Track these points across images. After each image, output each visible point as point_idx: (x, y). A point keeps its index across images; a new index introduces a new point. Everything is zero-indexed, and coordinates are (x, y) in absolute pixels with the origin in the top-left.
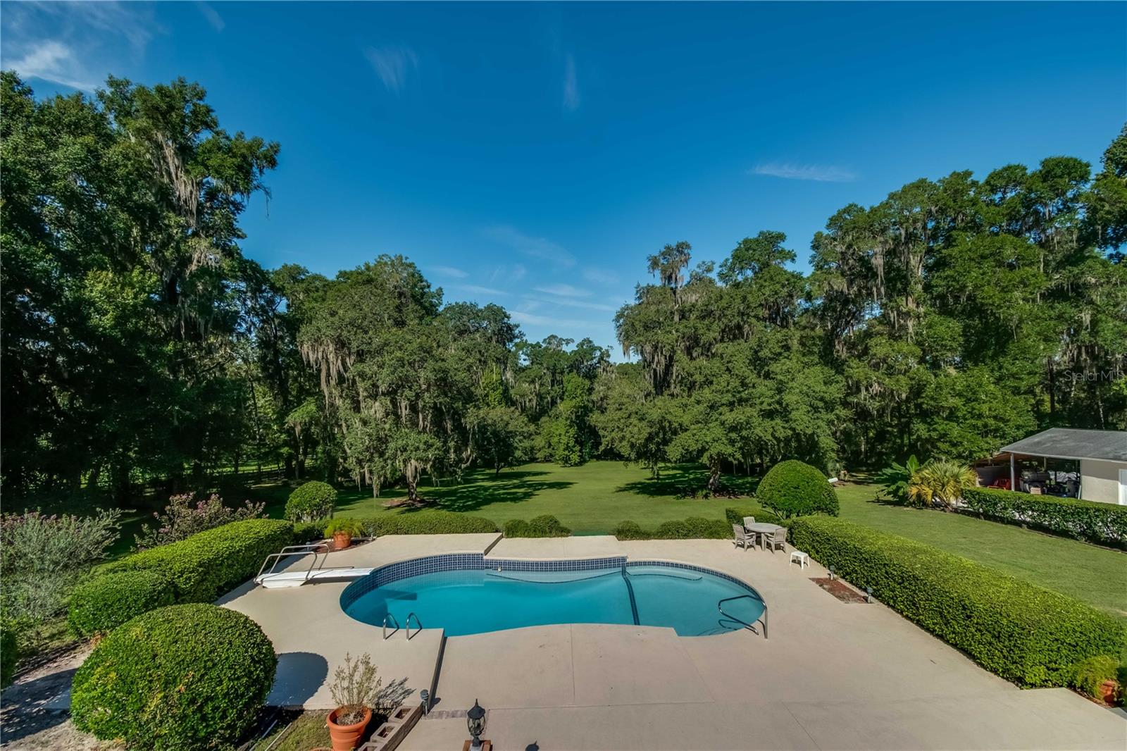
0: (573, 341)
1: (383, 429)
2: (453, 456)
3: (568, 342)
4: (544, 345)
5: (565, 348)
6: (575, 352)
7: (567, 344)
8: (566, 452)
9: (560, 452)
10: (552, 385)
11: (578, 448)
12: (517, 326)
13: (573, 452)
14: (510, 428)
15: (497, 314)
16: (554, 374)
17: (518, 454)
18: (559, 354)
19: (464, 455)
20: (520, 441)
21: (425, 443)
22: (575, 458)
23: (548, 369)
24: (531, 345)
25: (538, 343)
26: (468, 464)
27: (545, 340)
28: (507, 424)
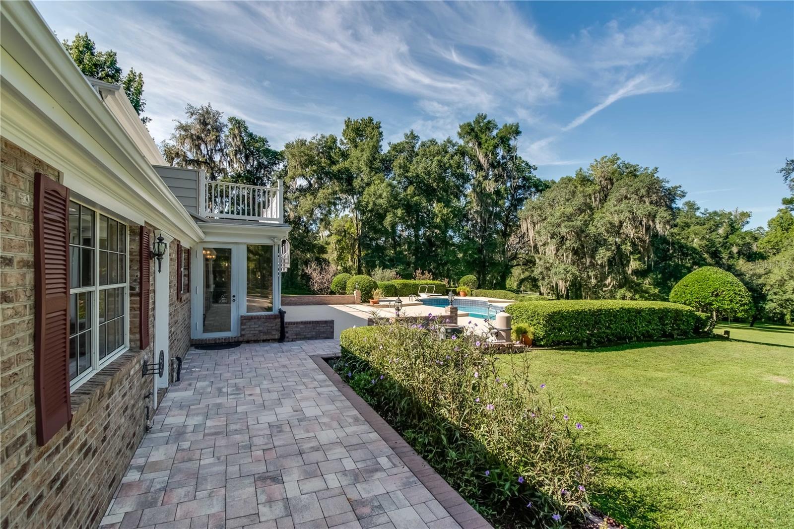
2: (593, 281)
28: (760, 277)
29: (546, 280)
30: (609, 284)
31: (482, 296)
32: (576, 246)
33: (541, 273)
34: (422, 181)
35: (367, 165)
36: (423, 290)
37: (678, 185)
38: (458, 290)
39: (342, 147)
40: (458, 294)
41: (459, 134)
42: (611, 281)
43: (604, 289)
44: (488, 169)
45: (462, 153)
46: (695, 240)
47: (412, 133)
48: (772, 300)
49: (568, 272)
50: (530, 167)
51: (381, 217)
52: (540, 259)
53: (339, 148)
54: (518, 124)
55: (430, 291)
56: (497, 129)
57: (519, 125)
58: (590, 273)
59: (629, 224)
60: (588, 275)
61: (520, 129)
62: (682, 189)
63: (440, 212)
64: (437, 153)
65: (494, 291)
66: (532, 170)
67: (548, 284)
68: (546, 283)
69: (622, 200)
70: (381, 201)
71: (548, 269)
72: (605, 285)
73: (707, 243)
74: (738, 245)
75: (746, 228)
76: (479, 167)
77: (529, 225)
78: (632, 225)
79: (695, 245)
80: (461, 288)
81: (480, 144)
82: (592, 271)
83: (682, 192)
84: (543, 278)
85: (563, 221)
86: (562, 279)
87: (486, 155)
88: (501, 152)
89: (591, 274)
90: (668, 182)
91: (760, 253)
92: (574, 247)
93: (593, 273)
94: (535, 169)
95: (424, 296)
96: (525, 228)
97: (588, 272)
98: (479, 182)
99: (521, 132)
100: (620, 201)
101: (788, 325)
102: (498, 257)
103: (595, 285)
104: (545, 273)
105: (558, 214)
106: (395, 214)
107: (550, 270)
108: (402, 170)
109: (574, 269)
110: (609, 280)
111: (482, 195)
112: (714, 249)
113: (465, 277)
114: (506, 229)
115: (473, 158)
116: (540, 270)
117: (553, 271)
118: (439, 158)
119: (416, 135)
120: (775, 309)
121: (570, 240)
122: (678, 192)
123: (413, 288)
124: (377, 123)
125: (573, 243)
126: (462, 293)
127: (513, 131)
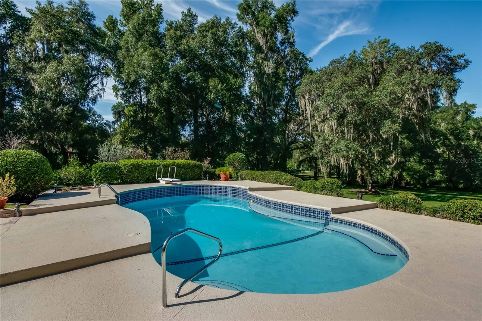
1: (328, 140)
2: (376, 158)
12: (460, 56)
15: (434, 50)
19: (390, 159)
21: (347, 146)
26: (393, 165)
29: (325, 158)
30: (393, 161)
31: (249, 179)
32: (358, 120)
33: (320, 151)
34: (196, 56)
35: (133, 36)
37: (461, 54)
38: (218, 172)
39: (121, 28)
40: (217, 178)
41: (238, 16)
42: (395, 157)
43: (388, 166)
44: (267, 52)
45: (243, 36)
46: (442, 125)
49: (350, 149)
50: (306, 59)
52: (319, 136)
53: (118, 29)
54: (295, 1)
56: (275, 10)
60: (370, 152)
61: (297, 8)
62: (465, 58)
63: (214, 87)
64: (211, 26)
65: (263, 173)
66: (308, 62)
67: (328, 162)
68: (325, 162)
69: (402, 72)
71: (327, 147)
72: (388, 163)
73: (453, 127)
74: (474, 128)
75: (475, 116)
77: (307, 101)
78: (415, 97)
79: (442, 129)
80: (224, 170)
81: (258, 25)
82: (374, 148)
83: (465, 60)
84: (322, 157)
85: (344, 92)
86: (343, 157)
87: (265, 35)
88: (280, 36)
89: (375, 150)
90: (451, 50)
92: (356, 121)
93: (376, 149)
94: (311, 61)
95: (163, 182)
96: (303, 106)
97: (371, 148)
98: (259, 63)
99: (297, 12)
100: (400, 73)
102: (277, 140)
103: (378, 163)
104: (323, 151)
105: (337, 85)
106: (160, 88)
107: (330, 148)
108: (173, 42)
109: (355, 145)
112: (458, 131)
113: (233, 155)
114: (286, 116)
115: (253, 41)
116: (319, 147)
117: (333, 148)
119: (194, 14)
121: (352, 113)
122: (461, 61)
123: (150, 170)
124: (158, 5)
125: (355, 116)
126: (222, 176)
127: (290, 10)
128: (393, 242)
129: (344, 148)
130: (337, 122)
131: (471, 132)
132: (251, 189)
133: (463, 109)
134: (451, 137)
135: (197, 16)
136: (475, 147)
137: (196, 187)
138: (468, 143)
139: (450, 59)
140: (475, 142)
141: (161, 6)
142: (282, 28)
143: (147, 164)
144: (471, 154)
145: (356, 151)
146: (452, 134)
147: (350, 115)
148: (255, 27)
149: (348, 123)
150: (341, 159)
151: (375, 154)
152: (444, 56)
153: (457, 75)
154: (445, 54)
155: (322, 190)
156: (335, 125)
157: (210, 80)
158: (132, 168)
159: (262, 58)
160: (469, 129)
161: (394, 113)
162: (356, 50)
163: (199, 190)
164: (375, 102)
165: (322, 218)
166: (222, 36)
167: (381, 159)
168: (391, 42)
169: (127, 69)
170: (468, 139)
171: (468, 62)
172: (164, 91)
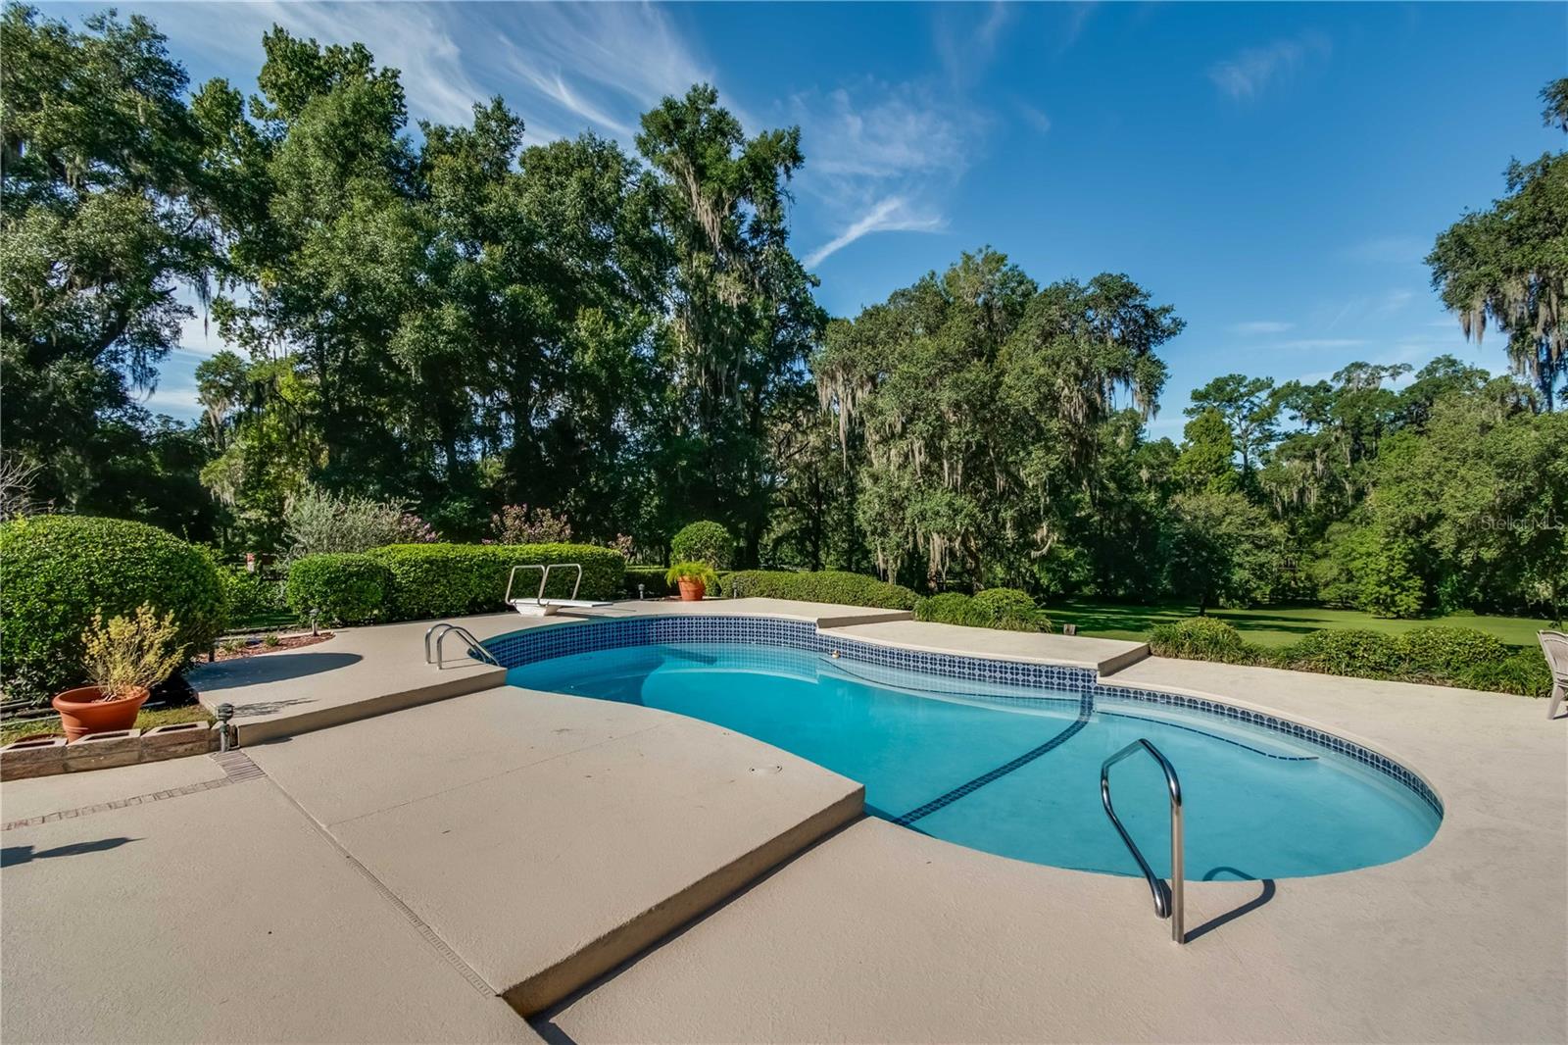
0: (1409, 368)
1: (898, 488)
2: (1010, 534)
3: (1395, 372)
4: (1337, 386)
5: (1386, 383)
6: (1411, 390)
7: (1393, 376)
8: (1385, 589)
9: (1369, 587)
10: (1354, 460)
11: (1417, 582)
12: (1166, 310)
13: (1404, 589)
14: (1223, 529)
15: (1118, 293)
16: (1356, 438)
17: (1239, 576)
18: (1373, 397)
19: (1038, 537)
20: (1247, 553)
21: (950, 505)
22: (1410, 601)
23: (1344, 428)
24: (1307, 388)
25: (1323, 382)
26: (1045, 550)
27: (1337, 376)
28: (1220, 521)
29: (892, 534)
30: (1044, 542)
31: (761, 594)
33: (880, 516)
35: (327, 154)
36: (527, 587)
37: (1166, 306)
38: (671, 575)
39: (259, 125)
40: (672, 592)
41: (642, 142)
42: (1049, 532)
43: (1034, 554)
45: (656, 196)
47: (499, 105)
48: (1240, 565)
49: (956, 512)
50: (805, 277)
51: (377, 330)
52: (876, 479)
53: (247, 124)
54: (797, 130)
55: (560, 587)
56: (742, 144)
57: (802, 133)
58: (1003, 514)
59: (1075, 393)
61: (802, 148)
62: (1173, 314)
63: (592, 333)
64: (579, 161)
66: (809, 286)
67: (898, 546)
69: (1051, 334)
70: (378, 272)
71: (897, 506)
72: (1033, 545)
74: (1151, 467)
76: (698, 238)
77: (838, 389)
80: (681, 570)
81: (701, 174)
82: (1006, 510)
83: (1174, 320)
84: (884, 531)
86: (940, 531)
87: (717, 205)
89: (1007, 514)
90: (1147, 296)
91: (1176, 480)
92: (969, 444)
93: (1010, 512)
94: (816, 284)
95: (531, 611)
97: (997, 512)
98: (699, 277)
99: (801, 159)
100: (1047, 336)
101: (1223, 608)
103: (1013, 546)
104: (887, 515)
106: (432, 324)
107: (905, 509)
108: (461, 190)
109: (968, 504)
110: (1042, 532)
111: (705, 315)
112: (1122, 472)
113: (691, 528)
115: (680, 216)
116: (875, 508)
117: (913, 509)
118: (587, 173)
119: (512, 115)
120: (1248, 581)
121: (959, 424)
122: (1165, 321)
123: (481, 576)
124: (386, 70)
125: (967, 434)
126: (685, 588)
127: (785, 150)
128: (1298, 732)
129: (944, 510)
130: (926, 446)
131: (1145, 474)
132: (825, 623)
133: (1127, 423)
134: (1112, 485)
135: (522, 124)
136: (1151, 507)
137: (646, 623)
138: (1138, 497)
139: (1147, 315)
140: (1152, 497)
141: (395, 75)
142: (766, 192)
143: (472, 559)
144: (1144, 523)
145: (972, 516)
146: (1112, 477)
147: (954, 430)
148: (690, 180)
149: (951, 448)
150: (935, 536)
151: (1008, 525)
152: (1135, 307)
153: (1157, 351)
154: (1137, 303)
155: (999, 619)
156: (920, 454)
157: (580, 312)
158: (427, 571)
159: (708, 265)
160: (1140, 467)
161: (1049, 431)
162: (937, 272)
163: (654, 630)
164: (1009, 401)
165: (1073, 689)
166: (610, 194)
167: (1020, 538)
168: (1010, 262)
169: (311, 256)
170: (1139, 489)
171: (1179, 324)
172: (444, 332)
